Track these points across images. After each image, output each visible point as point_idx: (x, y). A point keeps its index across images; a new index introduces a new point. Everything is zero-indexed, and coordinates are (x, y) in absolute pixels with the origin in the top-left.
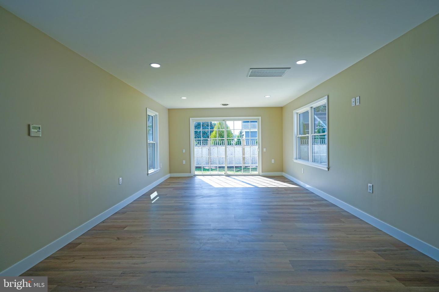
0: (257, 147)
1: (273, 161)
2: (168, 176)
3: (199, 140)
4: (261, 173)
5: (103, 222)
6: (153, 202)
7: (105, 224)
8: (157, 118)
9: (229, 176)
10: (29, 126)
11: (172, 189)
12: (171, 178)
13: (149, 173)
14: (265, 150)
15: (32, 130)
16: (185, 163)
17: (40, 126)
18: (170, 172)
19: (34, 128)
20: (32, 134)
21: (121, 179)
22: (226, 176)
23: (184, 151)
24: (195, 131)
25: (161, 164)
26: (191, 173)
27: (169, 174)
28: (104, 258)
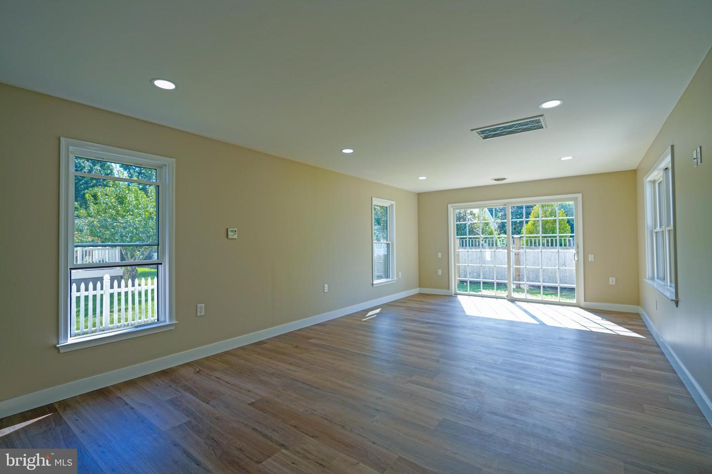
0: (573, 251)
1: (612, 281)
2: (416, 291)
3: (464, 238)
4: (583, 303)
5: (299, 330)
6: (363, 320)
7: (301, 333)
8: (392, 208)
9: (513, 300)
10: (227, 229)
11: (403, 308)
12: (420, 294)
13: (374, 283)
14: (591, 258)
15: (229, 233)
16: (441, 274)
17: (236, 229)
18: (420, 286)
19: (232, 231)
20: (230, 237)
21: (326, 286)
22: (509, 300)
23: (440, 255)
24: (457, 225)
25: (400, 273)
26: (449, 289)
27: (419, 289)
28: (271, 358)
